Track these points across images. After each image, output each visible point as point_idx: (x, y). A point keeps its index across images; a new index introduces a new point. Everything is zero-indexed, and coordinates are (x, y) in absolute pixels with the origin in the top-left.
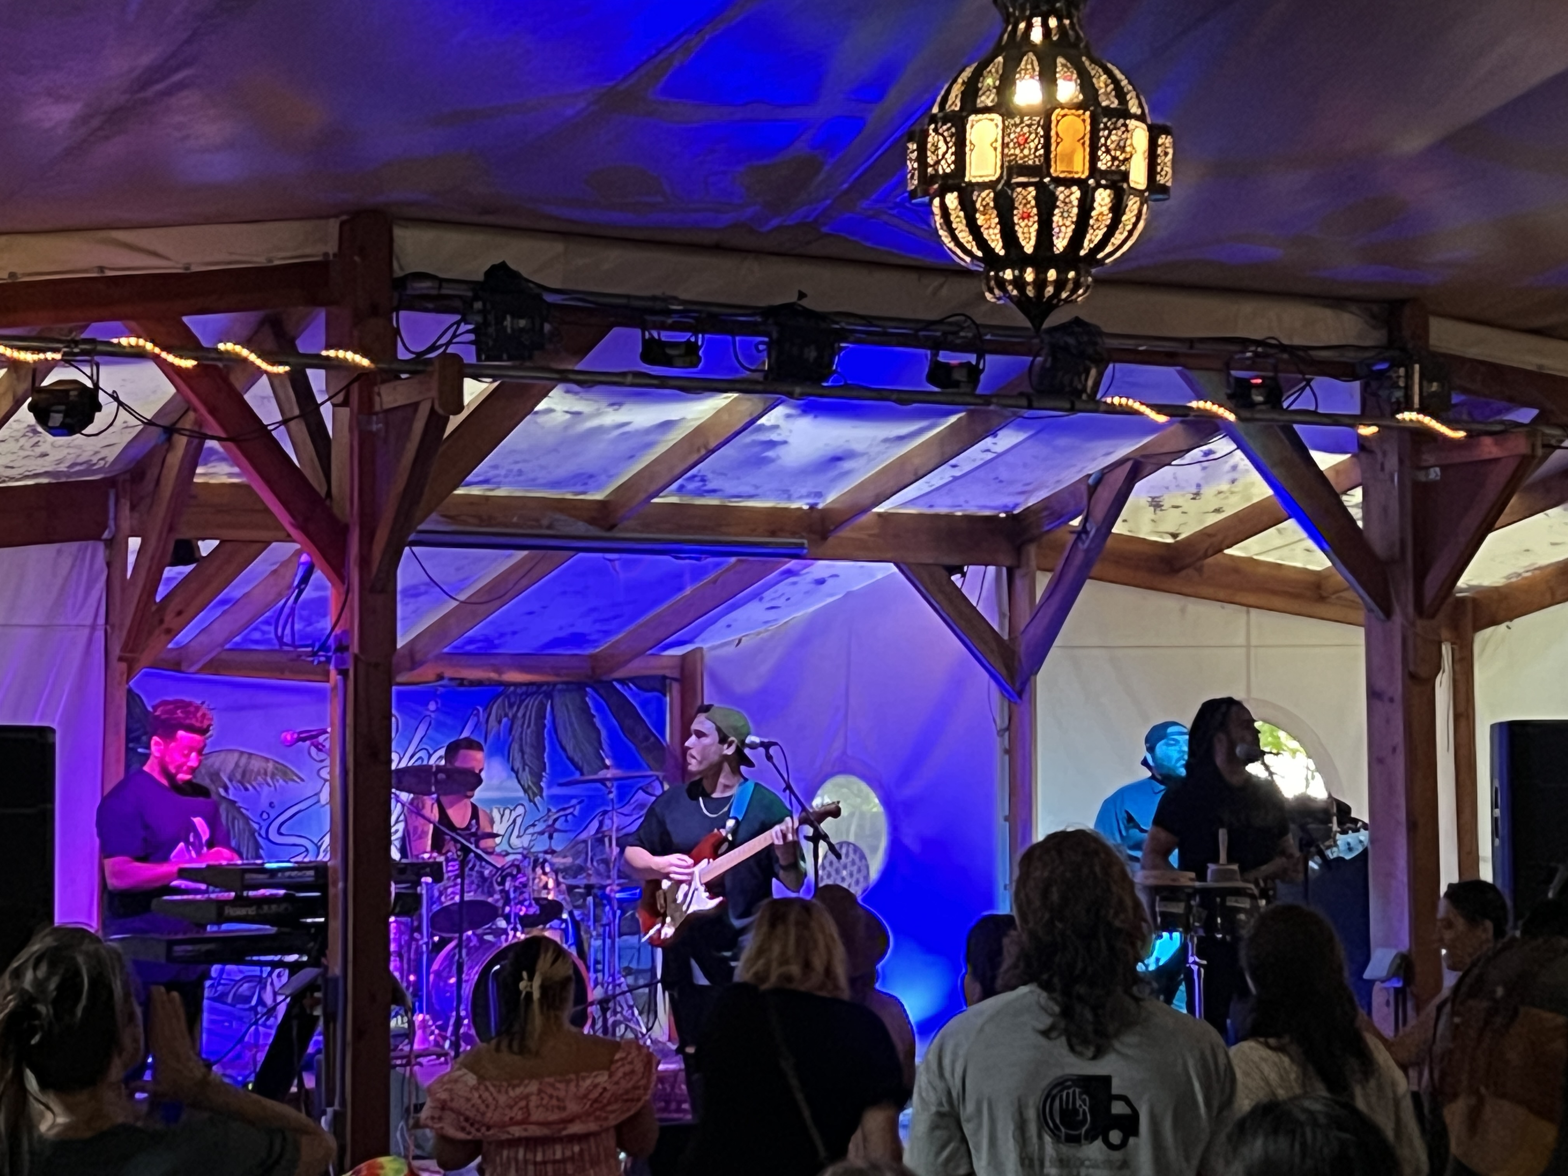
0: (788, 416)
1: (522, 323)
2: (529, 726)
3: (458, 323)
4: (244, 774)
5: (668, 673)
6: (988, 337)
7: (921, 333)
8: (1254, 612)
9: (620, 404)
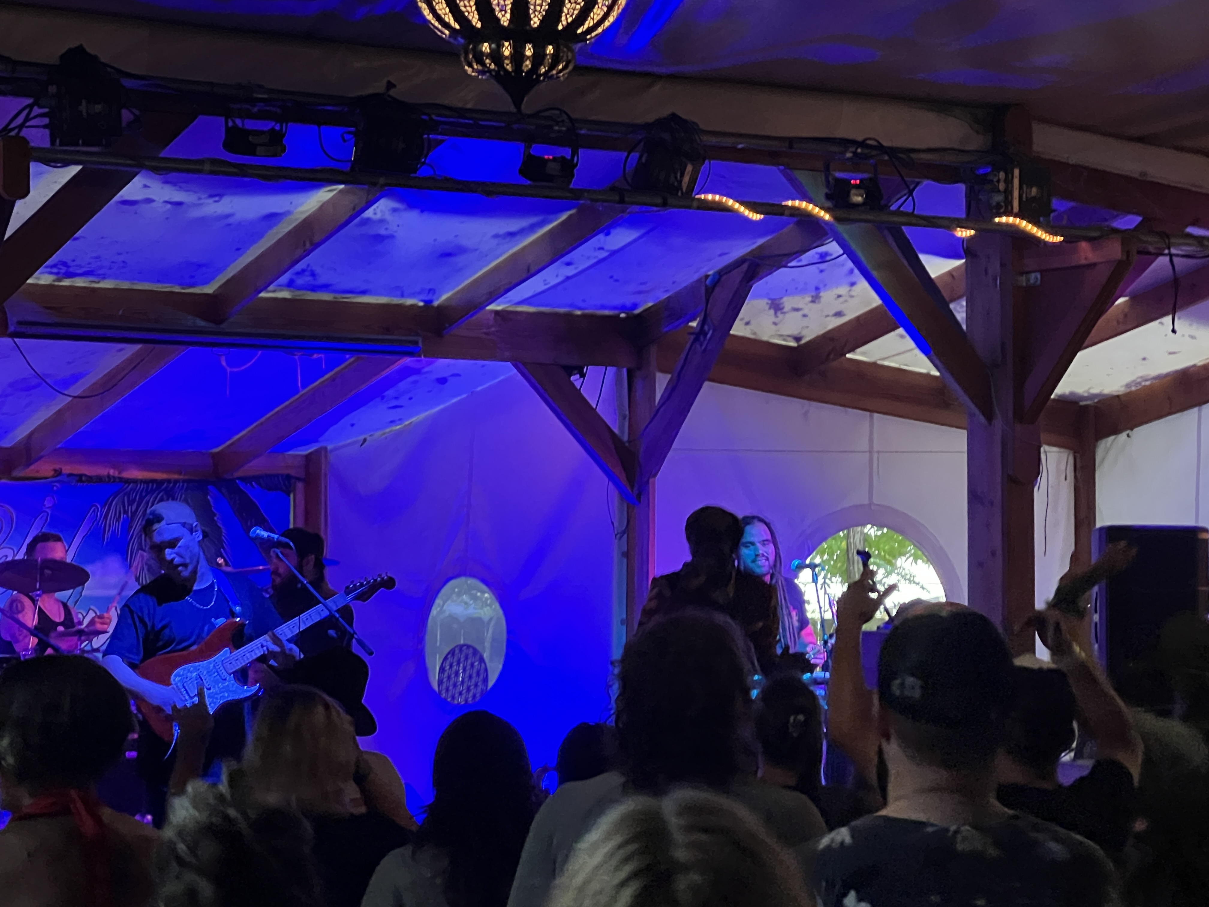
0: (395, 210)
1: (98, 108)
3: (31, 106)
5: (292, 472)
6: (583, 132)
7: (515, 126)
8: (876, 415)
9: (221, 196)
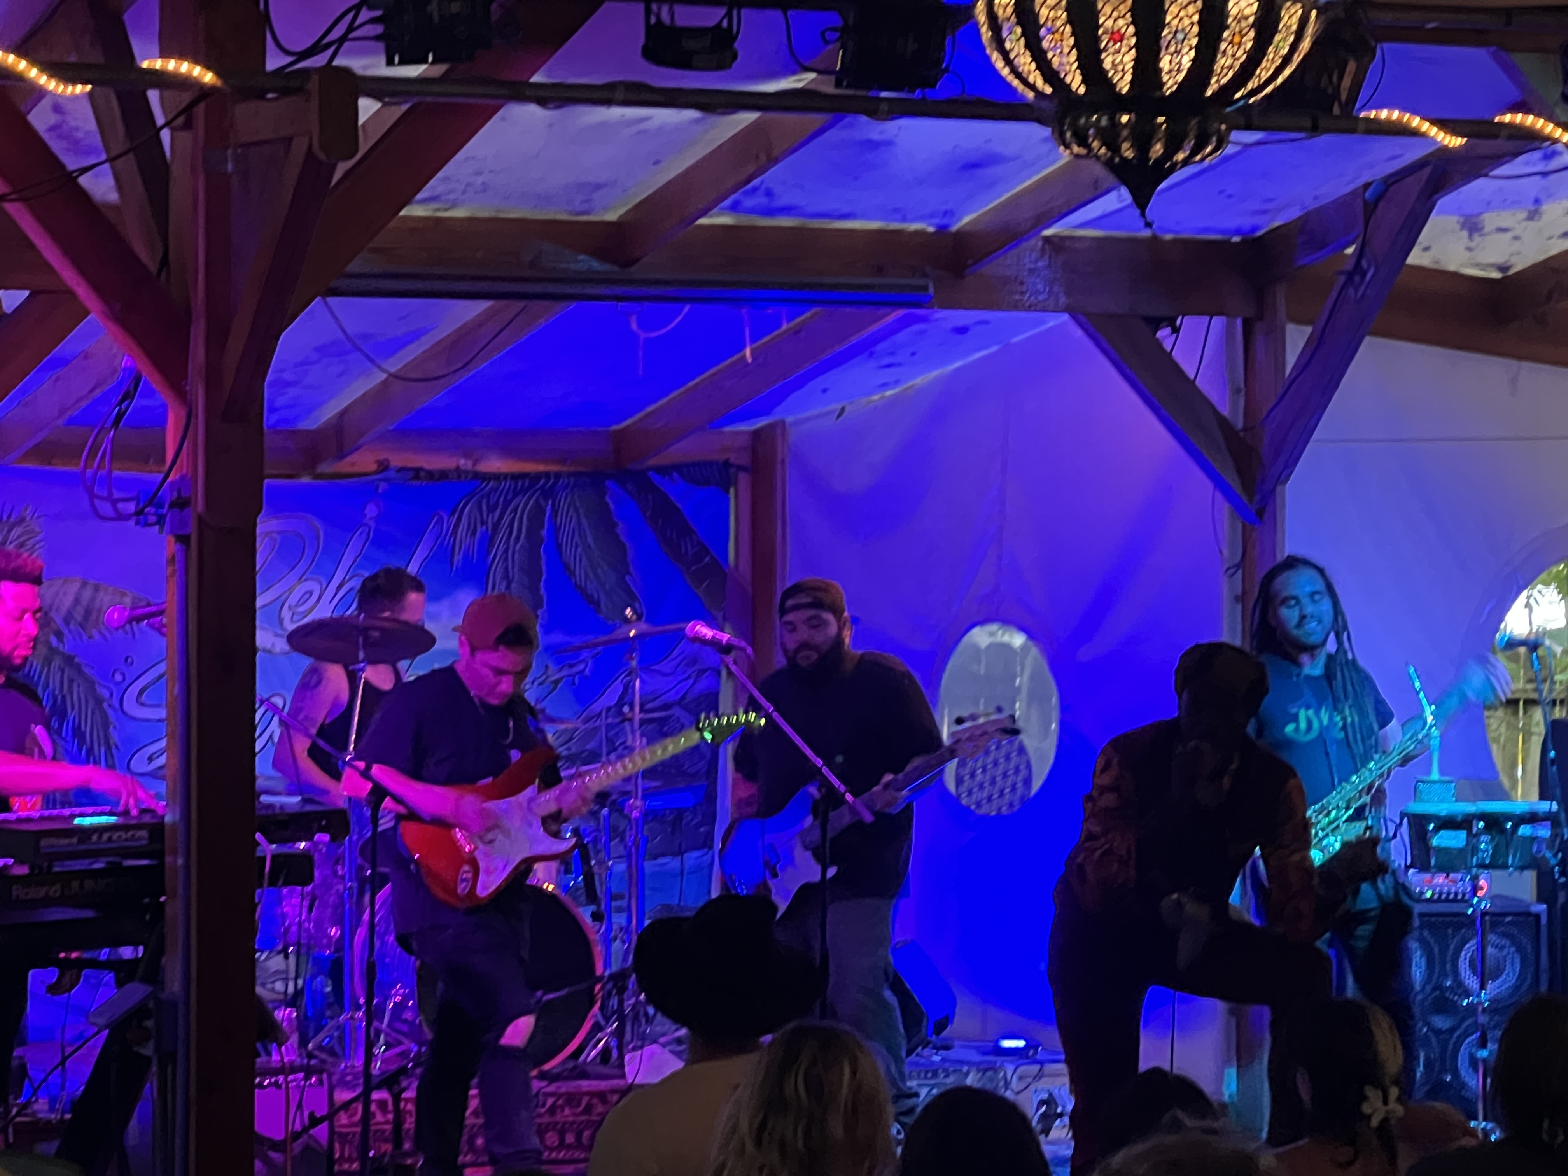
2: (518, 538)
3: (356, 9)
4: (88, 612)
5: (733, 458)
